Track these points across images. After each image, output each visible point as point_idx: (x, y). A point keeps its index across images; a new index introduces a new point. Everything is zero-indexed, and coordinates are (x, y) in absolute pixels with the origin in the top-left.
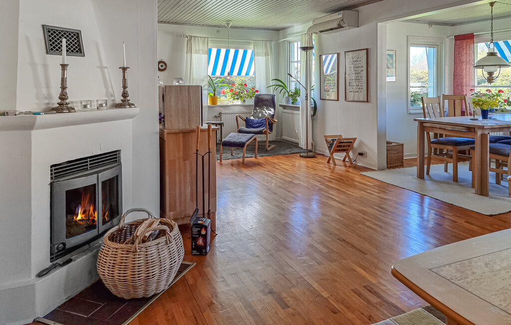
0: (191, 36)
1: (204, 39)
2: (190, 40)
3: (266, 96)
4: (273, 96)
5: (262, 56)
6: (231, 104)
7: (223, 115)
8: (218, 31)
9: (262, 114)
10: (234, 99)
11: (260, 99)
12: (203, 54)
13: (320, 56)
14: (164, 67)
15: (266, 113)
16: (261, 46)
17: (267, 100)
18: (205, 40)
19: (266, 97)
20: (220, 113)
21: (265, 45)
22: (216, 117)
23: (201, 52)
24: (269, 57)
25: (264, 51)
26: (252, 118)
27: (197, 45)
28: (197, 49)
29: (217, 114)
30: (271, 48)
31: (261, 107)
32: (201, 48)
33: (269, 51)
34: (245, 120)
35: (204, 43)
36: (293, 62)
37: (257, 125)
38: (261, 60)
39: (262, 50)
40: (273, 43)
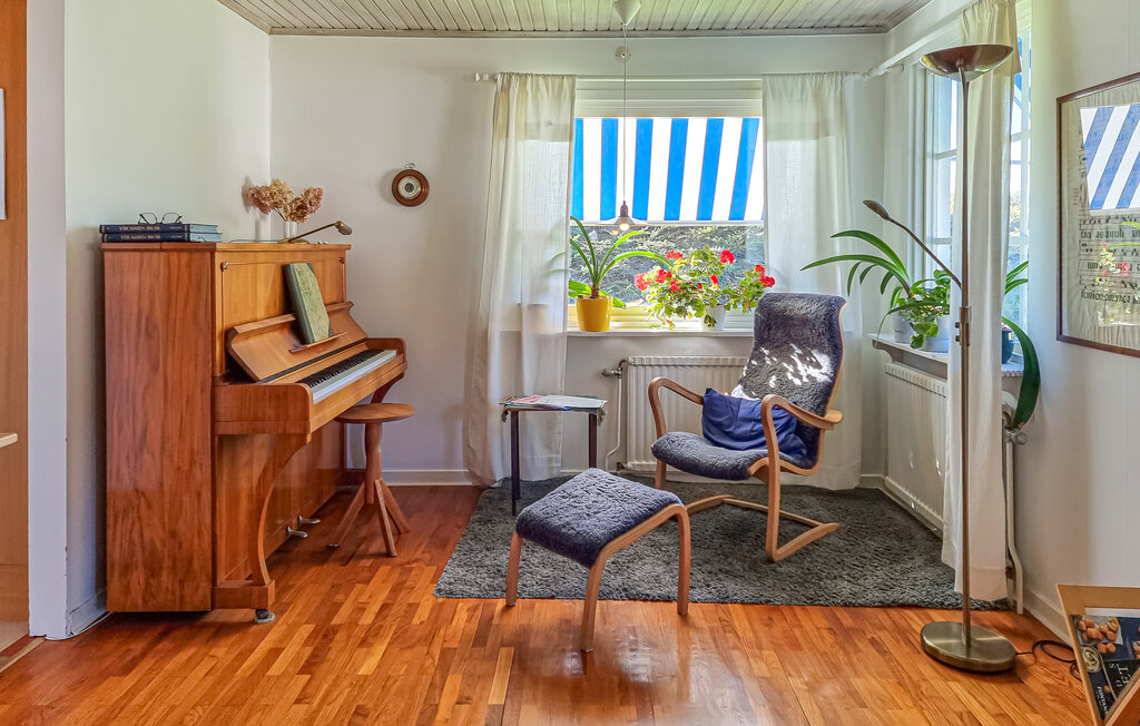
0: (510, 75)
1: (557, 81)
2: (506, 89)
3: (800, 304)
4: (832, 307)
5: (802, 137)
6: (666, 328)
7: (632, 371)
8: (620, 52)
9: (782, 382)
10: (669, 311)
11: (777, 317)
12: (553, 140)
13: (1061, 101)
14: (417, 189)
15: (797, 374)
16: (797, 96)
17: (804, 321)
18: (561, 85)
19: (801, 309)
20: (623, 364)
21: (818, 94)
22: (605, 374)
23: (544, 129)
24: (832, 139)
25: (811, 116)
26: (738, 392)
27: (533, 107)
28: (531, 119)
29: (610, 367)
30: (841, 102)
31: (781, 350)
32: (546, 115)
33: (832, 114)
34: (702, 401)
35: (558, 97)
36: (939, 156)
37: (747, 427)
38: (798, 154)
39: (800, 113)
40: (851, 81)
